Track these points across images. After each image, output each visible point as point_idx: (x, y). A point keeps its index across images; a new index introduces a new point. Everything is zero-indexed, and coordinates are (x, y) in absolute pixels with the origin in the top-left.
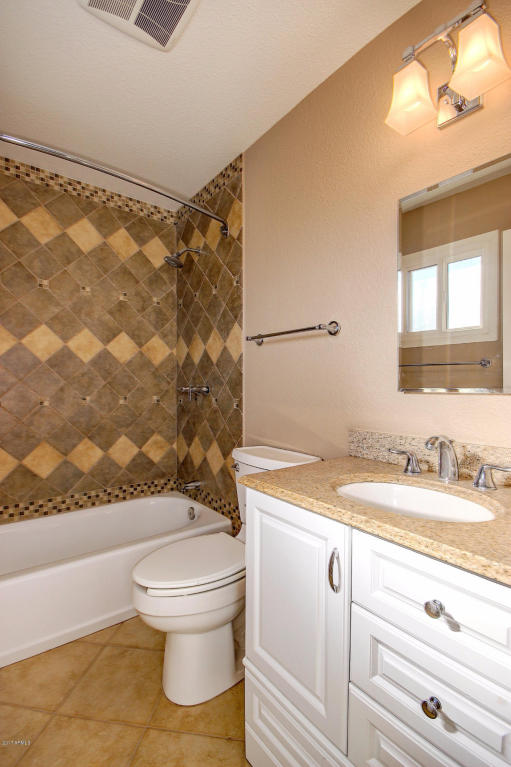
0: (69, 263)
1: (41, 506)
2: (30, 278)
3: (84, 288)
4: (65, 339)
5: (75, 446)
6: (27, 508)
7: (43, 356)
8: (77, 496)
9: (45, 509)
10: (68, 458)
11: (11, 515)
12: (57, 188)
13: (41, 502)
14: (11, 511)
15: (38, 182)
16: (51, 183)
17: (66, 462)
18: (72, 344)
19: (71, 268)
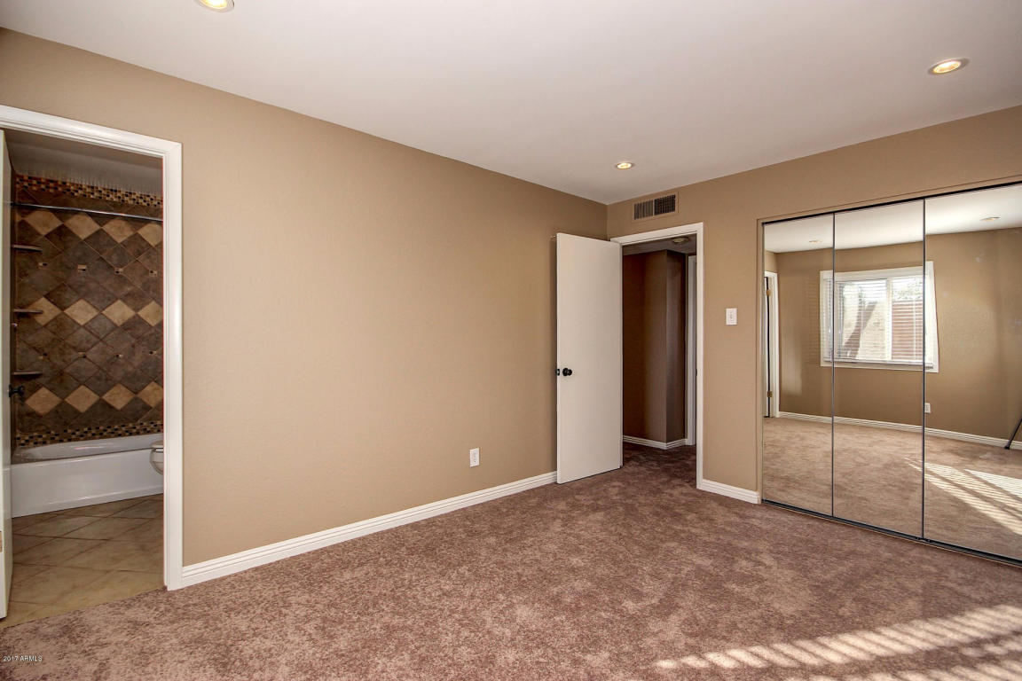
0: (140, 254)
1: (116, 430)
2: (110, 267)
3: (152, 272)
4: (136, 310)
5: (144, 387)
6: (105, 430)
7: (119, 322)
8: (145, 424)
9: (120, 432)
10: (139, 395)
11: (93, 435)
12: (132, 202)
13: (116, 427)
14: (93, 431)
15: (116, 200)
16: (126, 199)
17: (136, 399)
18: (142, 313)
19: (141, 258)
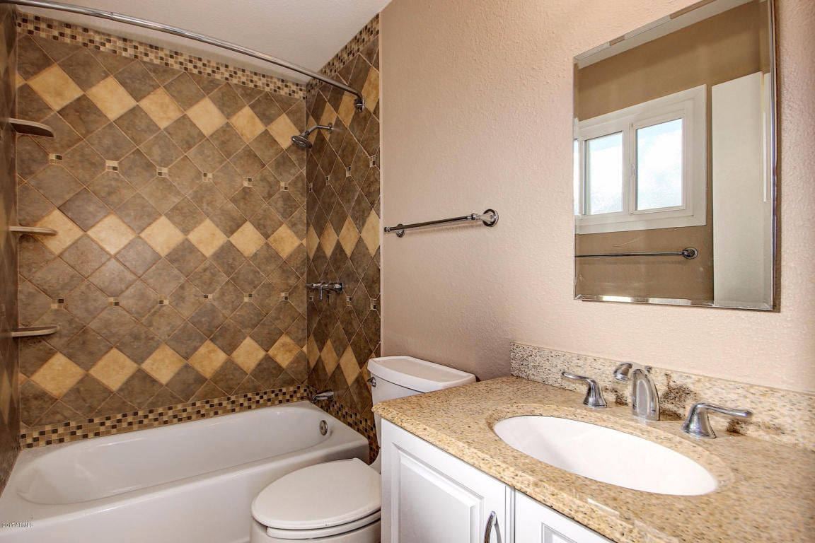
0: (190, 147)
1: (161, 414)
2: (149, 166)
3: (205, 175)
4: (186, 231)
5: (196, 349)
6: (146, 417)
7: (163, 250)
8: (198, 404)
9: (165, 418)
10: (190, 362)
11: (130, 424)
12: (177, 67)
13: (161, 410)
14: (130, 419)
15: (157, 62)
16: (171, 61)
17: (187, 366)
18: (193, 237)
19: (191, 153)
